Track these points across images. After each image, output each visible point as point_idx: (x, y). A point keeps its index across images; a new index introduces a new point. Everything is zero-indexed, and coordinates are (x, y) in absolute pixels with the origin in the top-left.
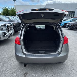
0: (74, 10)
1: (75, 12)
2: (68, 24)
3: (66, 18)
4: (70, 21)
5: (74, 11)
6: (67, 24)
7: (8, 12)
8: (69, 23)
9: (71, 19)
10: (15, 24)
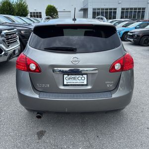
0: (144, 7)
1: (146, 10)
2: (131, 34)
3: (127, 22)
4: (136, 28)
5: (144, 9)
6: (129, 33)
7: (10, 9)
8: (133, 31)
9: (136, 24)
10: (22, 32)
